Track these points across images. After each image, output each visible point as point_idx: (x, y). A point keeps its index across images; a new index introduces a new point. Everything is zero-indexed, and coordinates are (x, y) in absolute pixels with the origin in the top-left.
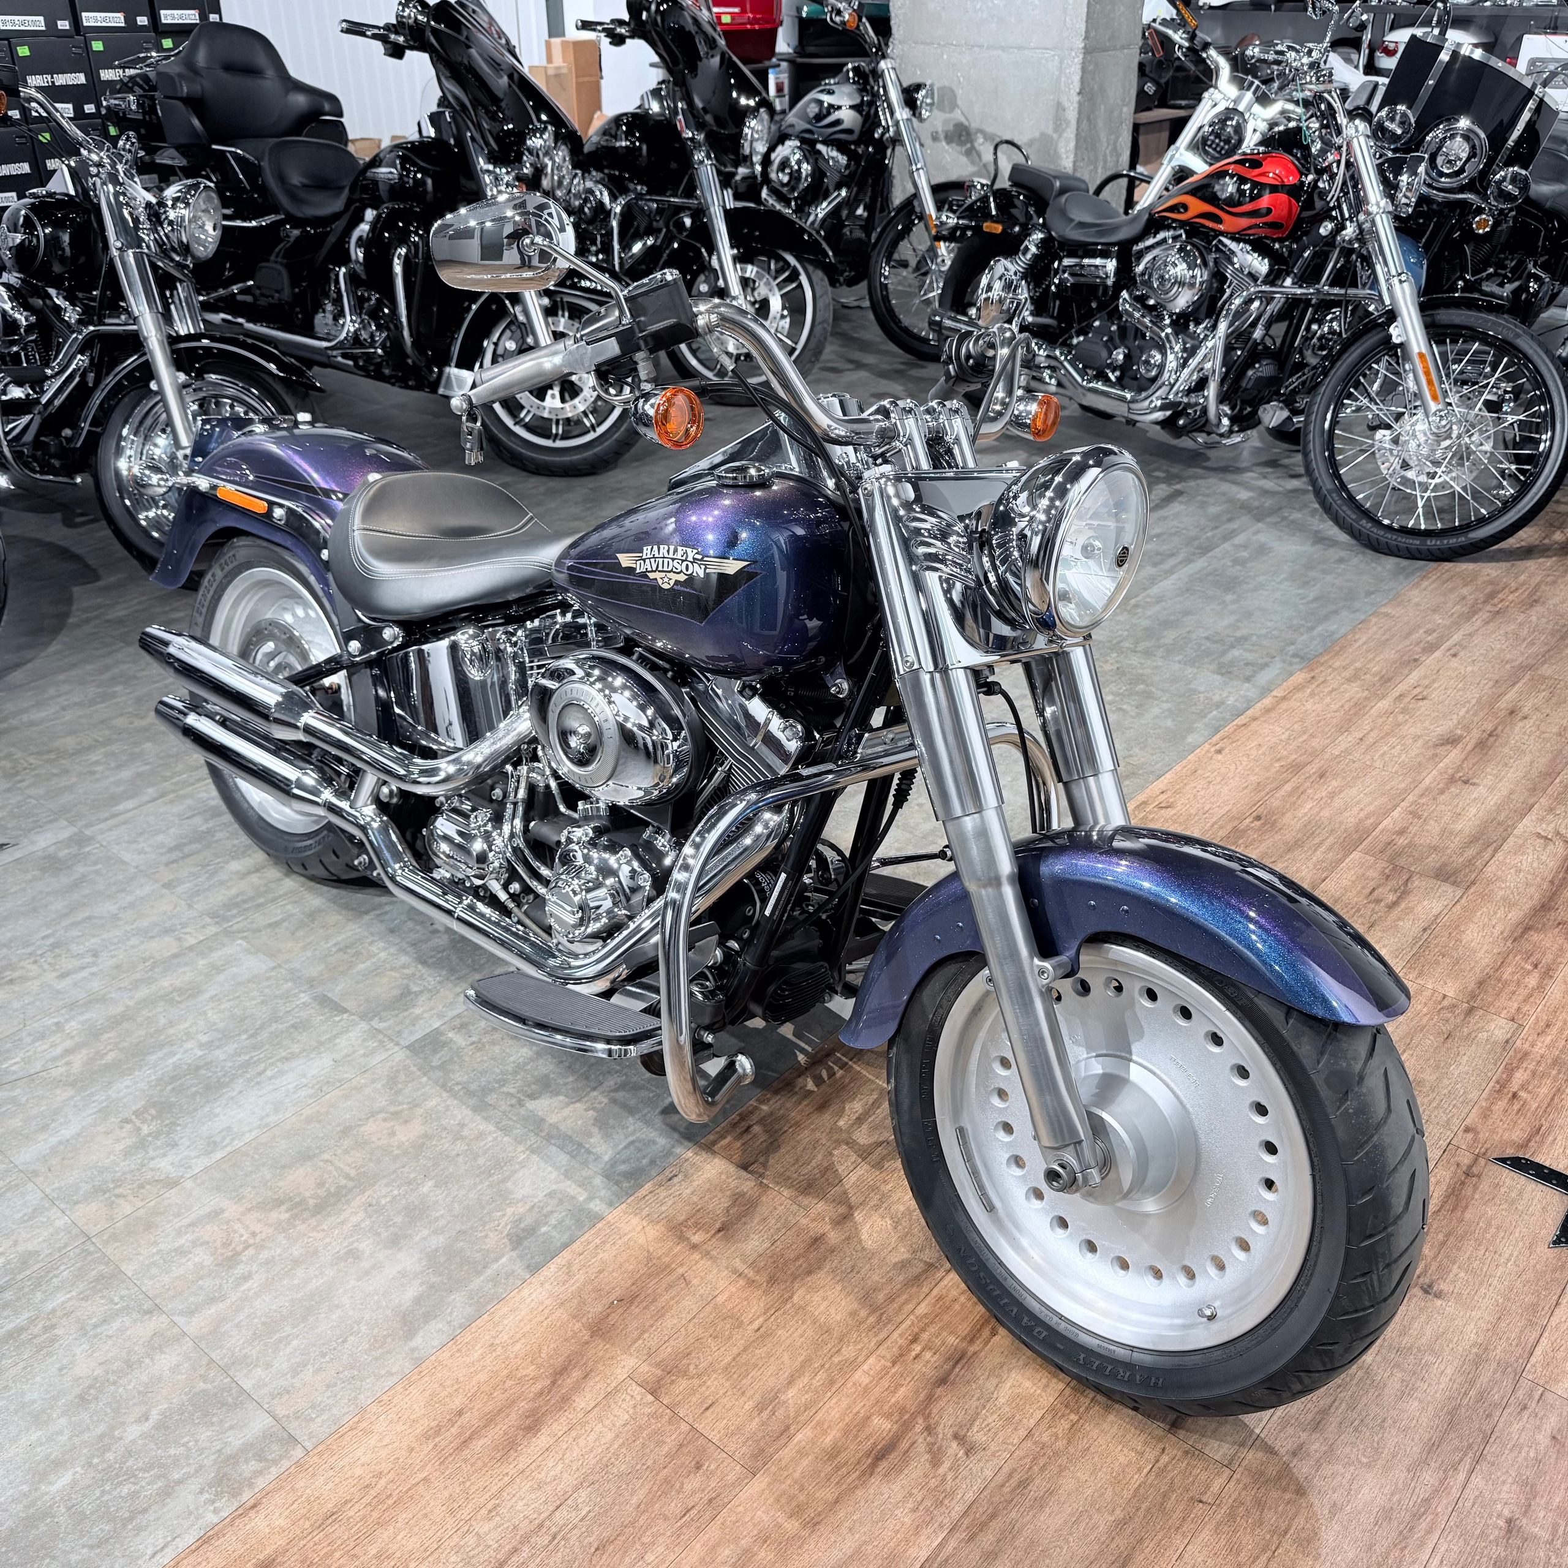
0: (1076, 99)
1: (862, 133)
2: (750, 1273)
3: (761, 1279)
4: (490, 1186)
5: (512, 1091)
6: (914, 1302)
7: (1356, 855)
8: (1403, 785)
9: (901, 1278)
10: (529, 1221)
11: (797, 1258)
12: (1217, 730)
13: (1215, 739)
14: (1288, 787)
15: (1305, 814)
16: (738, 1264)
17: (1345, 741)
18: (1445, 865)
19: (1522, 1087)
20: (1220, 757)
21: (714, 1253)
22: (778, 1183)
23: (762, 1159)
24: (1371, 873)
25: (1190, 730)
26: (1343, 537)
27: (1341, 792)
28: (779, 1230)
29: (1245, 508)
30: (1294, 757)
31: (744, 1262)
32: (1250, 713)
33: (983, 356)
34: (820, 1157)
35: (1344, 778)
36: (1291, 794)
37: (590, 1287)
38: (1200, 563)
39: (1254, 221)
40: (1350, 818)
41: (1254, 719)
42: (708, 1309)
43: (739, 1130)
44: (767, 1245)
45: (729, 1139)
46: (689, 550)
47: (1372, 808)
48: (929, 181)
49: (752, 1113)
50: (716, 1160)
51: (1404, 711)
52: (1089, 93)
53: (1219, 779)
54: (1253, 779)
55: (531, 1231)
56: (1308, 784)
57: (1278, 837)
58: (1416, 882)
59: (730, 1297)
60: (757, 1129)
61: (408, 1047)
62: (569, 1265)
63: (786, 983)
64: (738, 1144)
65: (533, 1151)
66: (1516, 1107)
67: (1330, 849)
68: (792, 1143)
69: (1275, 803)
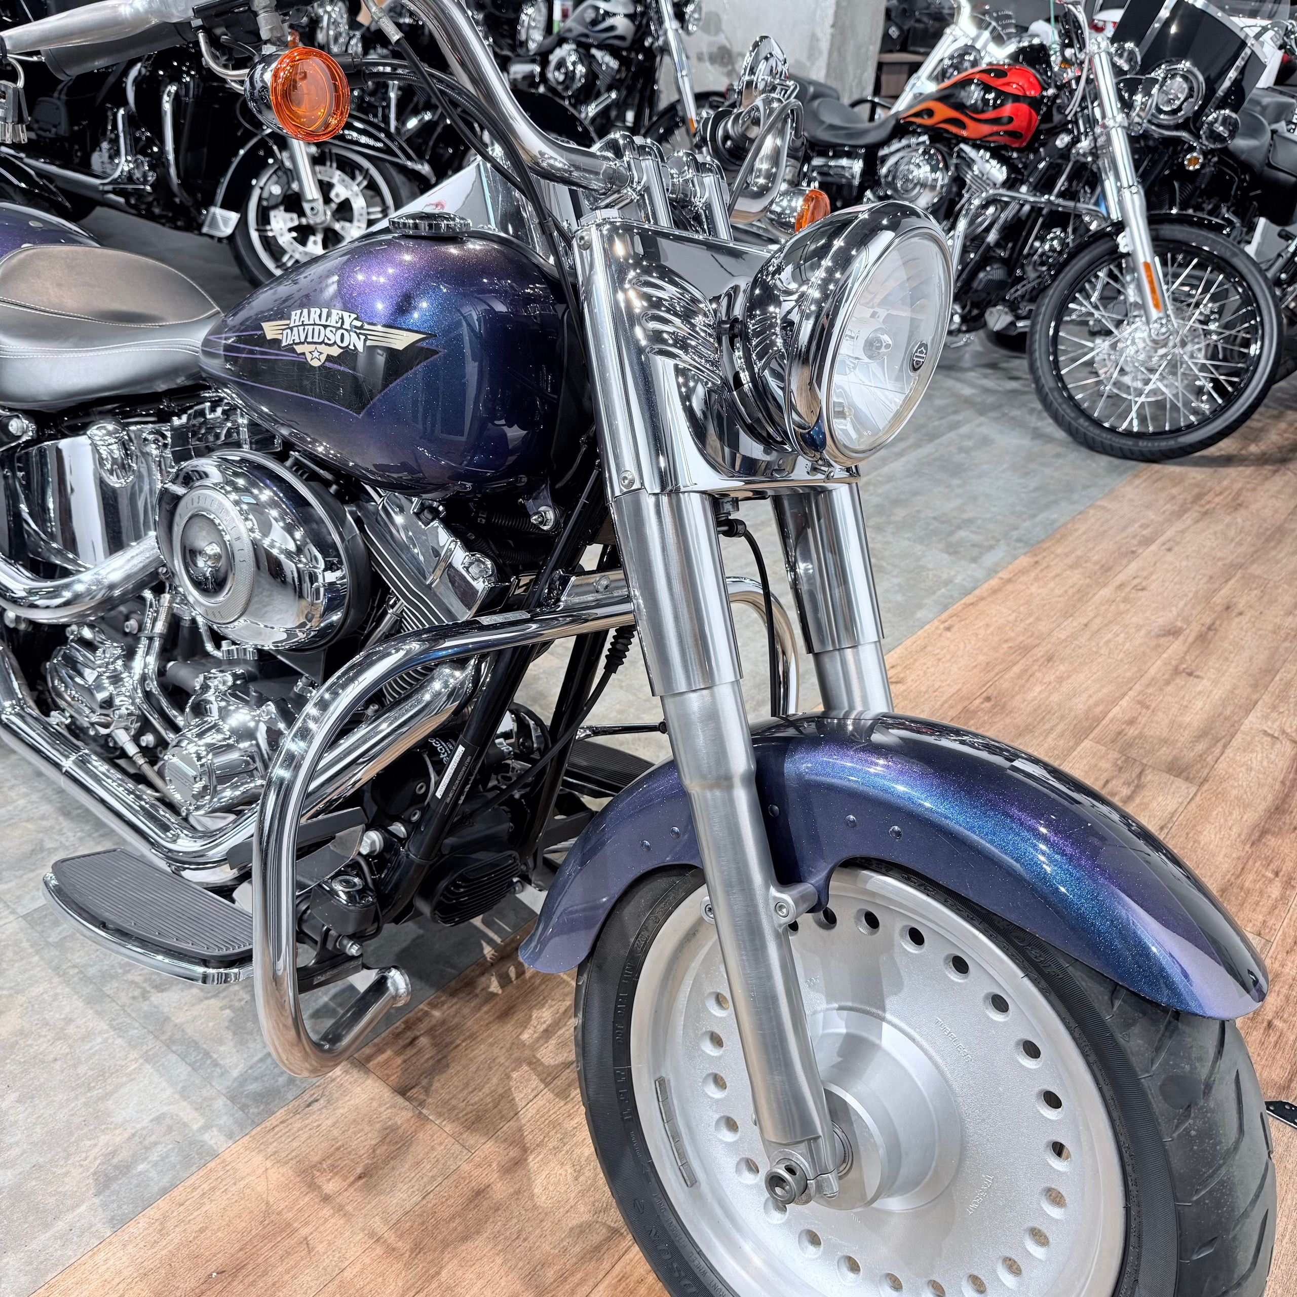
0: (829, 31)
1: (634, 41)
2: (391, 1237)
3: (404, 1246)
4: (86, 1104)
5: (138, 979)
6: (591, 1283)
7: (1087, 744)
8: (1129, 674)
9: (578, 1249)
10: (125, 1154)
11: (452, 1218)
12: (946, 608)
13: (944, 616)
14: (1016, 669)
15: (1035, 698)
16: (378, 1225)
17: (1072, 625)
18: (1176, 758)
19: (1277, 1014)
20: (948, 634)
21: (349, 1208)
22: (440, 1115)
23: (424, 1082)
24: (1104, 764)
25: (919, 606)
26: (1060, 434)
27: (1069, 677)
28: (434, 1178)
29: (968, 402)
30: (1021, 638)
31: (385, 1221)
32: (977, 592)
33: (744, 137)
34: (495, 1080)
35: (1071, 663)
36: (1020, 676)
37: (185, 1252)
38: (928, 449)
39: (995, 128)
40: (1080, 705)
41: (982, 599)
42: (332, 1287)
43: (402, 1042)
44: (417, 1198)
45: (389, 1053)
46: (346, 315)
47: (1100, 695)
48: (692, 88)
49: (420, 1020)
50: (369, 1082)
51: (1125, 600)
52: (840, 26)
53: (948, 657)
54: (981, 658)
55: (124, 1169)
56: (1036, 667)
57: (1008, 720)
58: (1149, 777)
59: (362, 1272)
60: (424, 1041)
61: (24, 917)
62: (165, 1218)
63: (463, 878)
64: (399, 1061)
65: (148, 1058)
66: (1273, 1039)
67: (1061, 735)
68: (464, 1061)
69: (1005, 685)
